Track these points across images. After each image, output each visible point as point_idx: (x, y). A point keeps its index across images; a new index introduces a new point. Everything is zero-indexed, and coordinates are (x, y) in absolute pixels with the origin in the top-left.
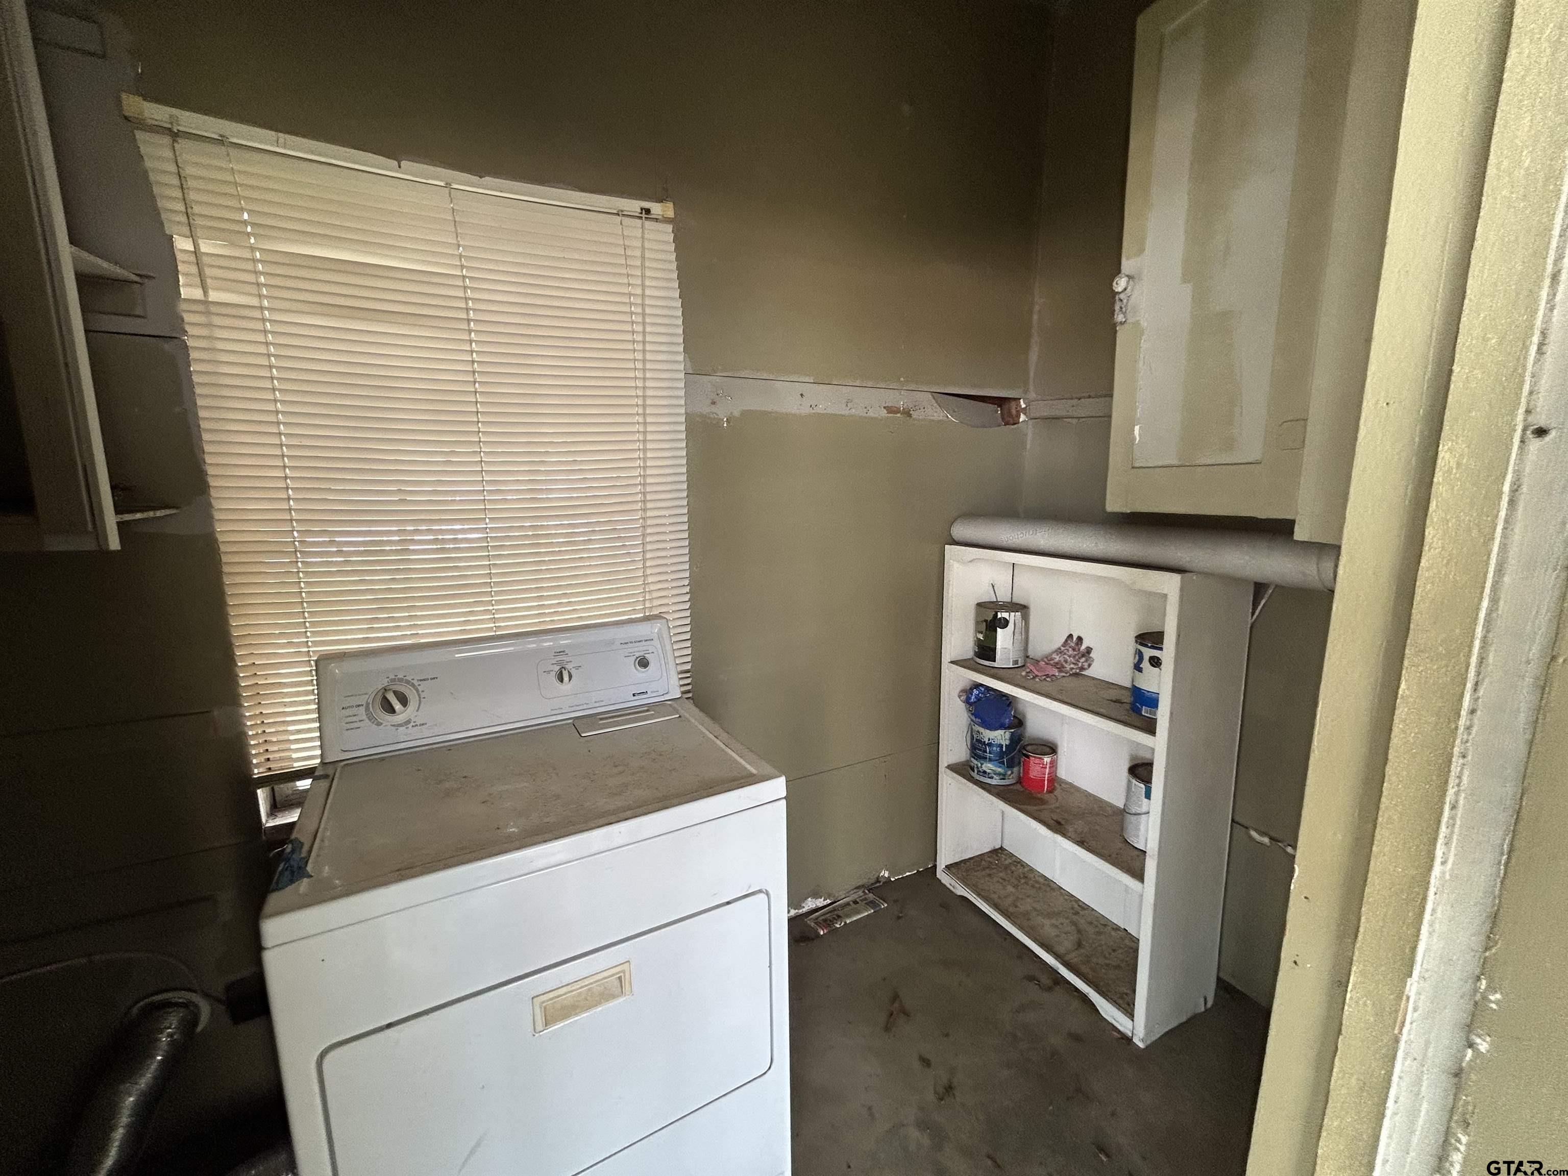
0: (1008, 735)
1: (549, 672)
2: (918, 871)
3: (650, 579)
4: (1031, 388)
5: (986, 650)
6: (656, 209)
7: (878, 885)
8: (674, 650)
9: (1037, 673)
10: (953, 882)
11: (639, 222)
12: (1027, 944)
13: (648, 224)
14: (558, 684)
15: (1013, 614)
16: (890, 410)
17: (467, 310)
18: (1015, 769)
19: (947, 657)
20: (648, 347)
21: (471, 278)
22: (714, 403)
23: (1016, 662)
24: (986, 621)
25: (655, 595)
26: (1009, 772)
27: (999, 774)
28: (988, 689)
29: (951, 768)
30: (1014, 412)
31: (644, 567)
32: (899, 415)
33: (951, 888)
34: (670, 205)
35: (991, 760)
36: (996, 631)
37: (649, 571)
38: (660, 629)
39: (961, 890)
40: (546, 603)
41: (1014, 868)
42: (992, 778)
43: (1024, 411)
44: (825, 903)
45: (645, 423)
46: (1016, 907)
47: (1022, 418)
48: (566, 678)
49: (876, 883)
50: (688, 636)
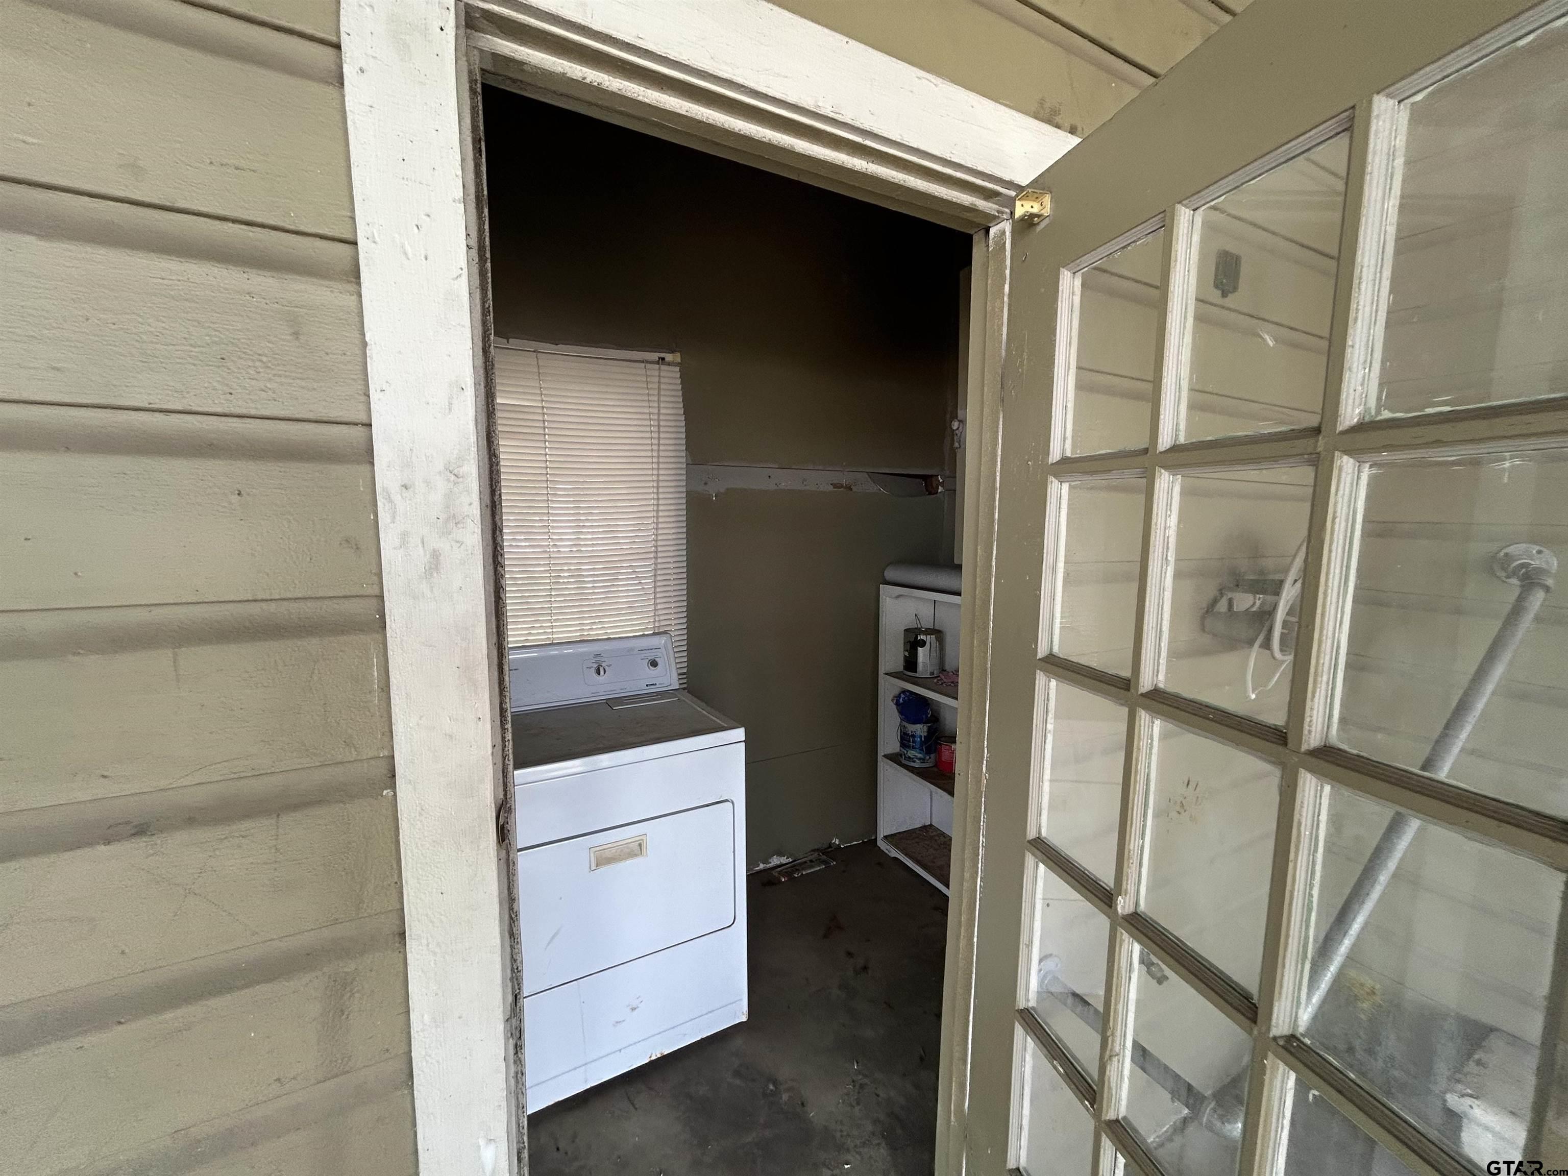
0: (925, 729)
1: (590, 668)
2: (863, 841)
3: (659, 607)
4: (946, 468)
5: (911, 663)
6: (669, 357)
7: (830, 850)
8: (676, 658)
9: (945, 680)
10: (888, 847)
11: (657, 366)
12: (936, 886)
13: (663, 367)
14: (595, 675)
15: (929, 637)
16: (835, 486)
17: (544, 428)
18: (932, 756)
19: (882, 669)
20: (661, 448)
21: (547, 408)
22: (706, 484)
23: (932, 673)
24: (910, 642)
25: (662, 618)
26: (928, 757)
27: (920, 759)
28: (911, 693)
29: (885, 756)
30: (934, 485)
31: (655, 598)
32: (842, 489)
33: (887, 852)
34: (678, 354)
35: (914, 748)
36: (917, 650)
37: (658, 601)
38: (665, 642)
39: (894, 853)
40: (585, 622)
41: (937, 838)
42: (914, 762)
43: (942, 484)
44: (787, 861)
45: (658, 499)
46: (934, 862)
47: (940, 489)
48: (602, 672)
49: (828, 848)
50: (685, 648)
